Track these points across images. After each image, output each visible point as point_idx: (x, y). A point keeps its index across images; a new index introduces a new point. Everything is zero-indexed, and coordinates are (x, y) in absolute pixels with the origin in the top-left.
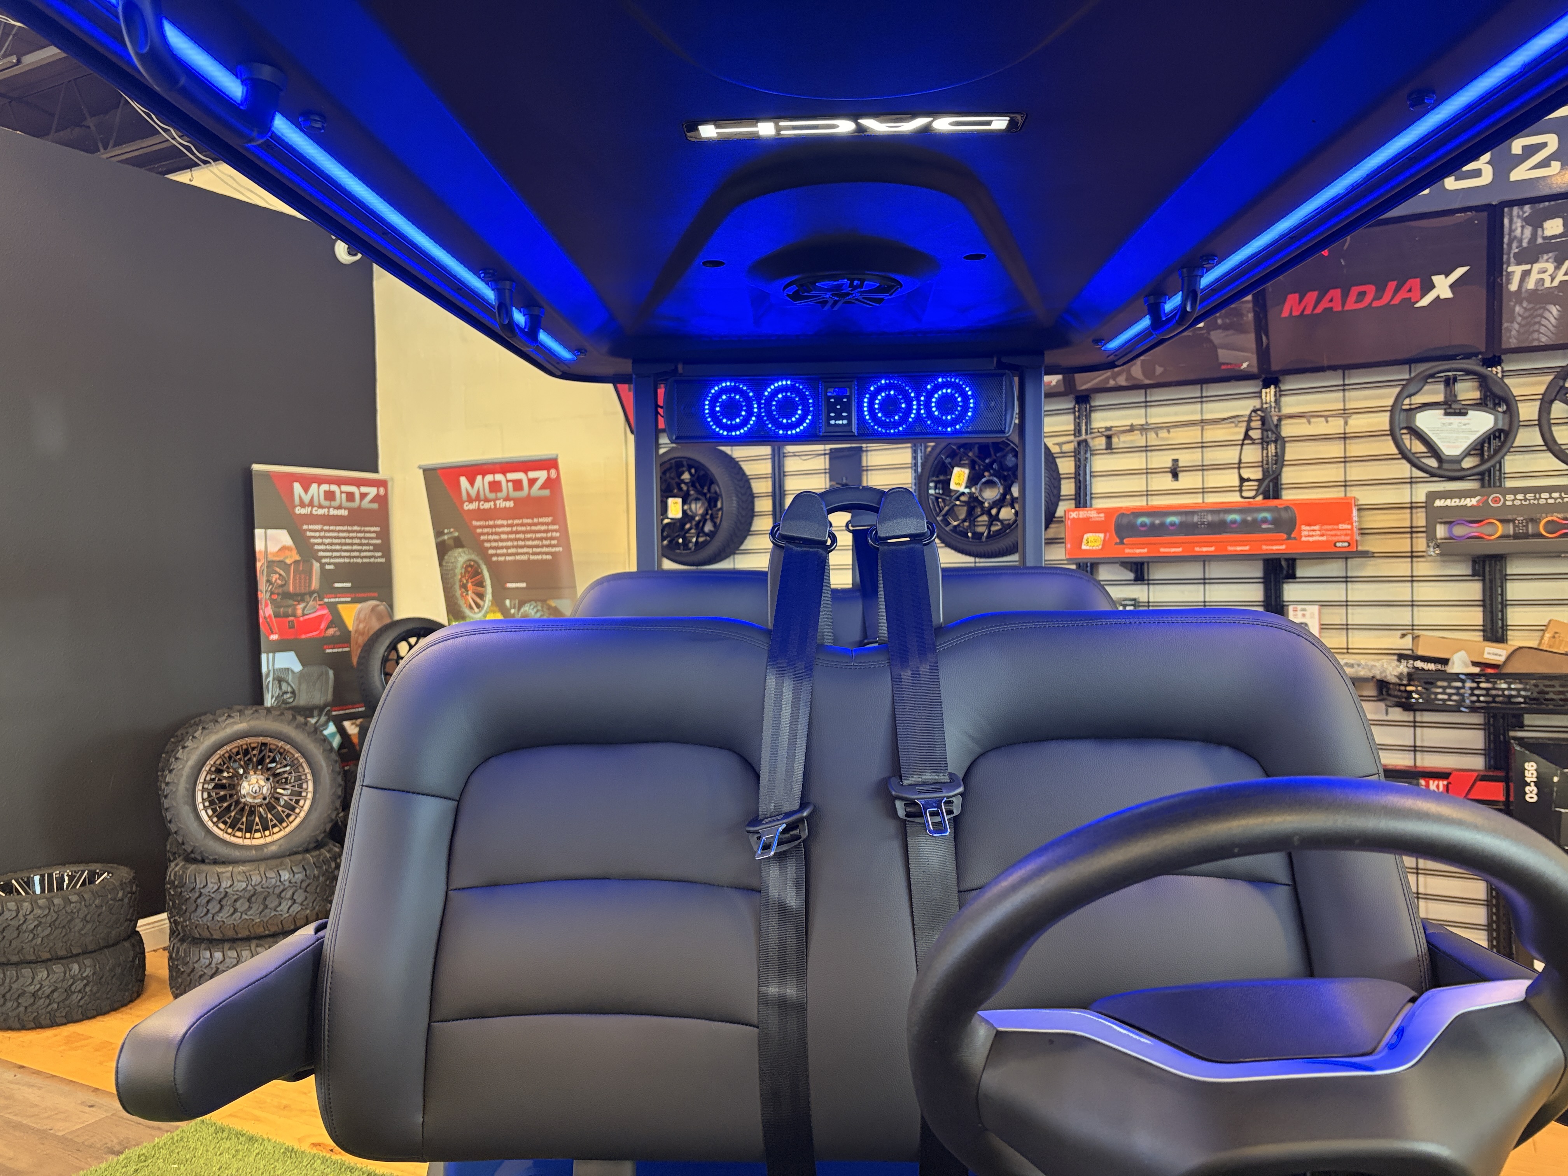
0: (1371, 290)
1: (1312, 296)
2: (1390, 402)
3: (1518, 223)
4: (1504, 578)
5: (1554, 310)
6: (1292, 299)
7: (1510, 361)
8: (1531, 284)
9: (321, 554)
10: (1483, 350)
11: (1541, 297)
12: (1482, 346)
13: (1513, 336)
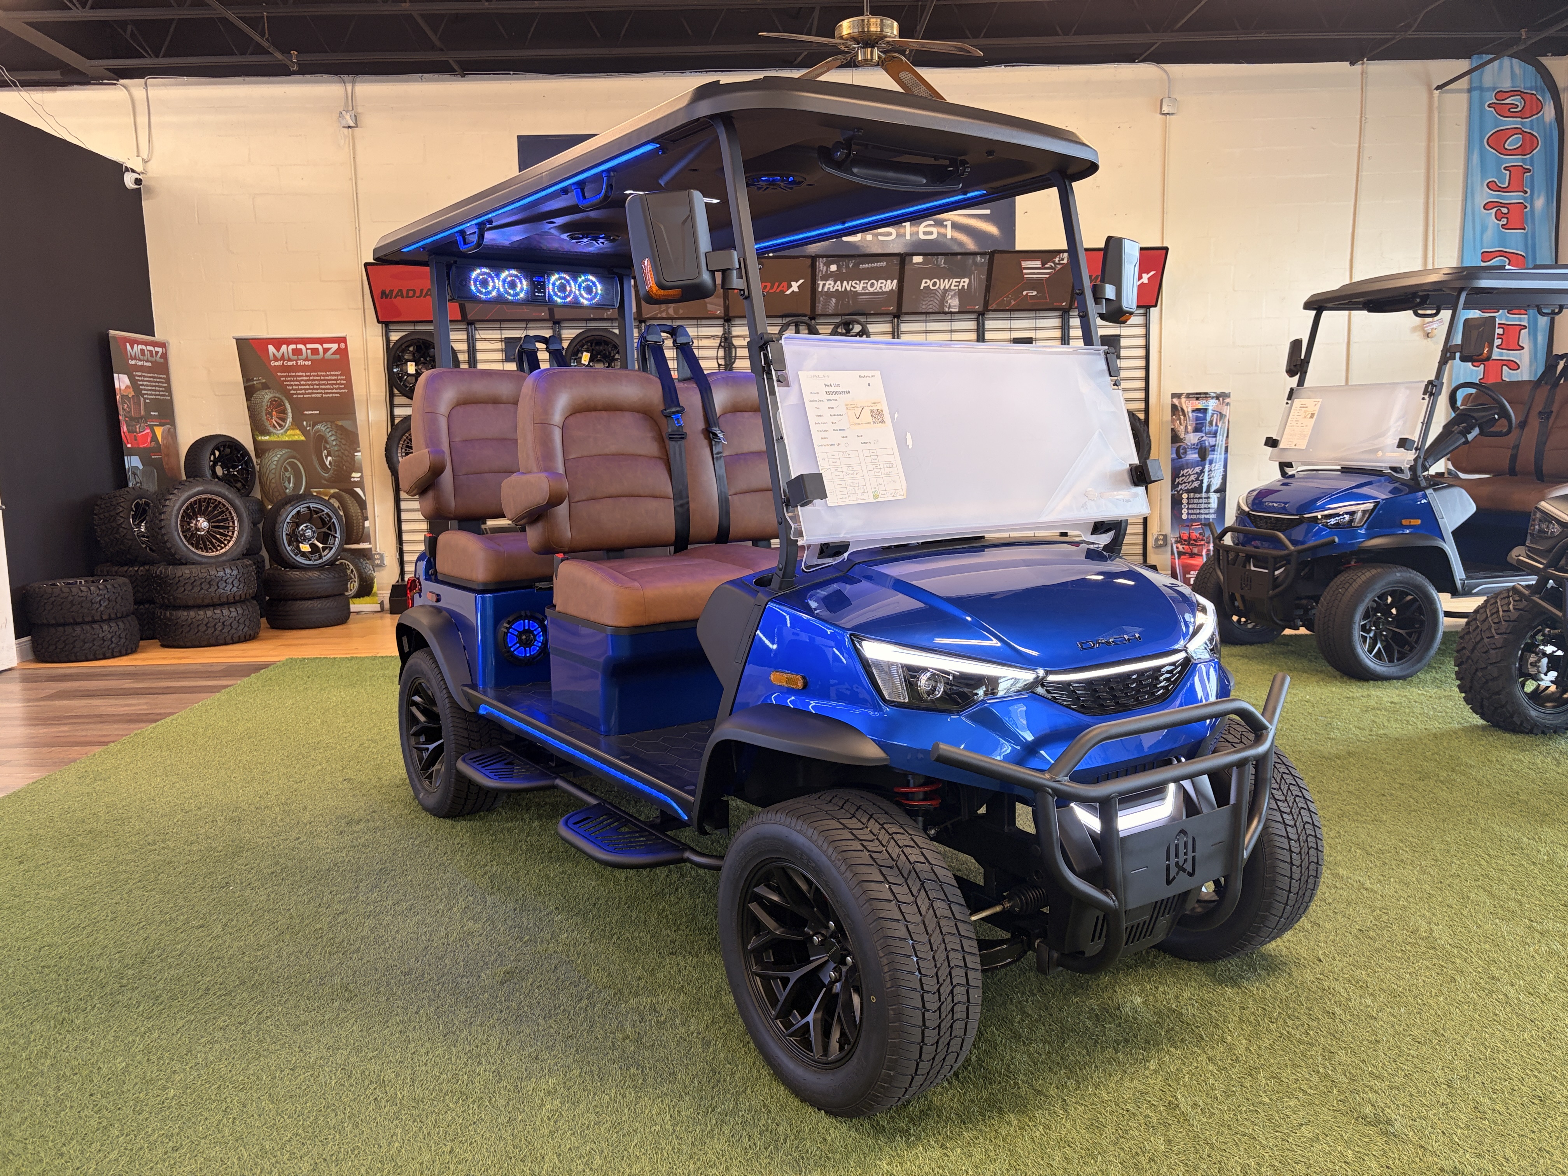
0: (769, 285)
3: (822, 265)
5: (834, 300)
7: (820, 319)
8: (826, 289)
9: (143, 392)
10: (809, 314)
11: (829, 295)
12: (808, 312)
13: (819, 309)
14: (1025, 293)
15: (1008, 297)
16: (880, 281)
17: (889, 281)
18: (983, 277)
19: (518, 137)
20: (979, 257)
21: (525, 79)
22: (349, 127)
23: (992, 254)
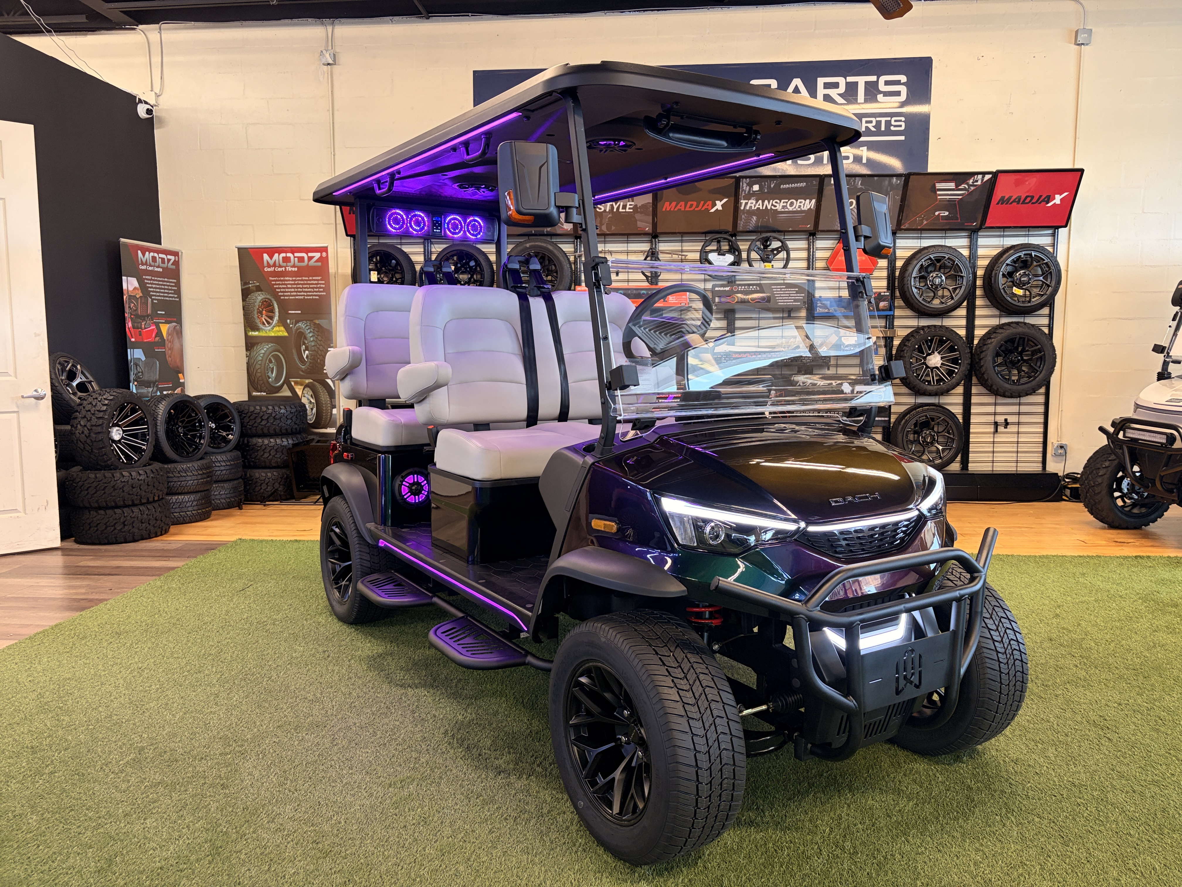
0: (695, 203)
1: (674, 204)
2: (700, 248)
3: (745, 185)
4: (735, 319)
5: (755, 218)
6: (667, 204)
7: (740, 236)
8: (748, 208)
9: (151, 293)
10: (731, 230)
11: (751, 213)
12: (730, 229)
13: (741, 226)
14: (937, 213)
15: (920, 217)
16: (799, 201)
17: (808, 201)
18: (898, 198)
19: (474, 72)
20: (895, 179)
21: (482, 20)
22: (329, 64)
23: (907, 177)
